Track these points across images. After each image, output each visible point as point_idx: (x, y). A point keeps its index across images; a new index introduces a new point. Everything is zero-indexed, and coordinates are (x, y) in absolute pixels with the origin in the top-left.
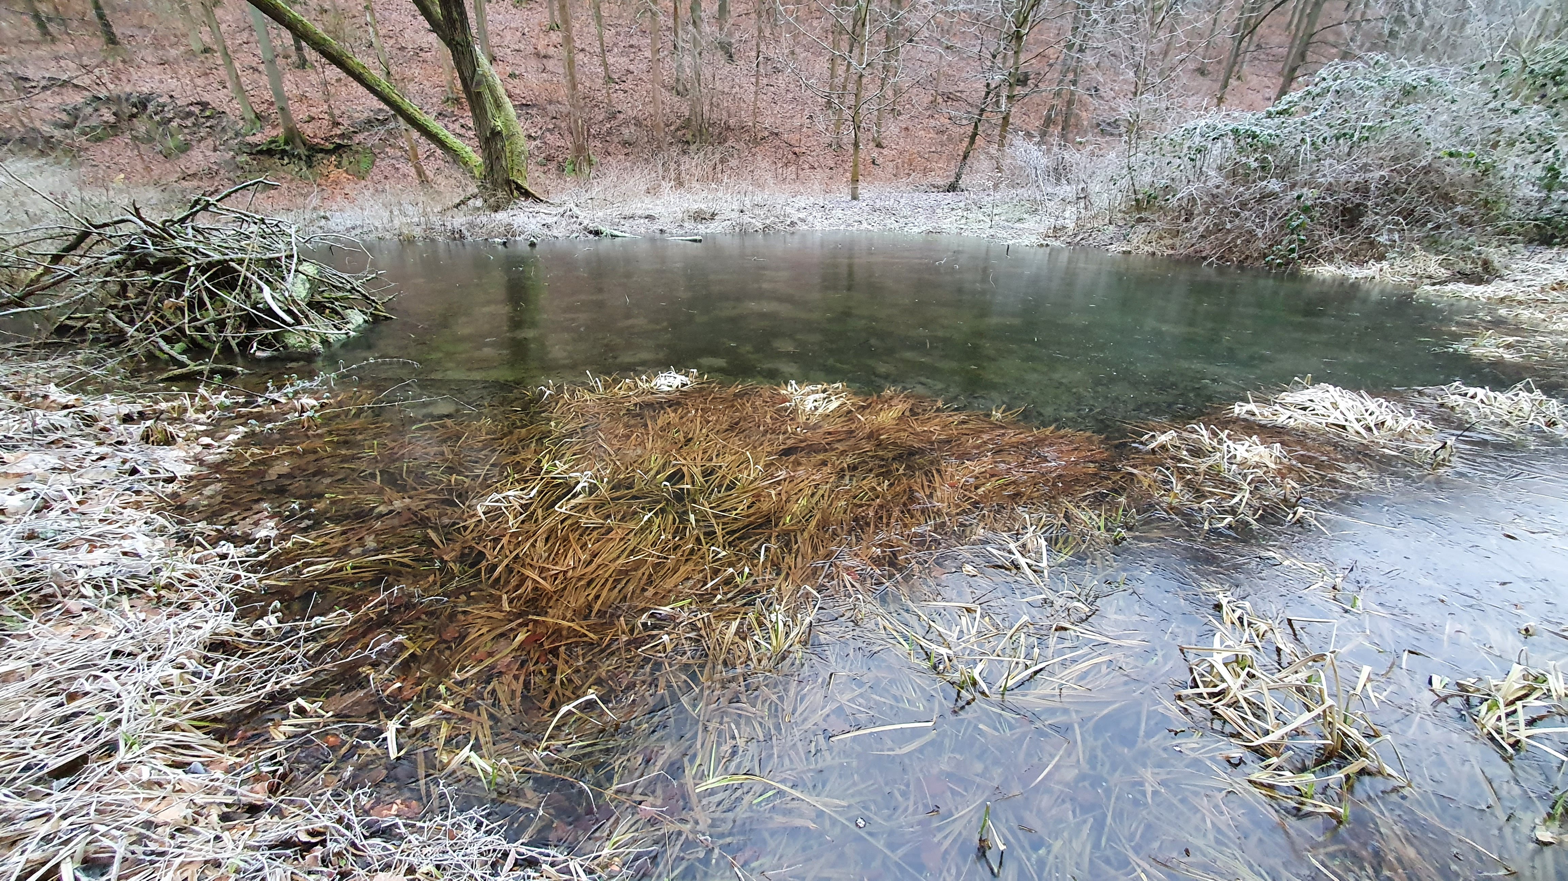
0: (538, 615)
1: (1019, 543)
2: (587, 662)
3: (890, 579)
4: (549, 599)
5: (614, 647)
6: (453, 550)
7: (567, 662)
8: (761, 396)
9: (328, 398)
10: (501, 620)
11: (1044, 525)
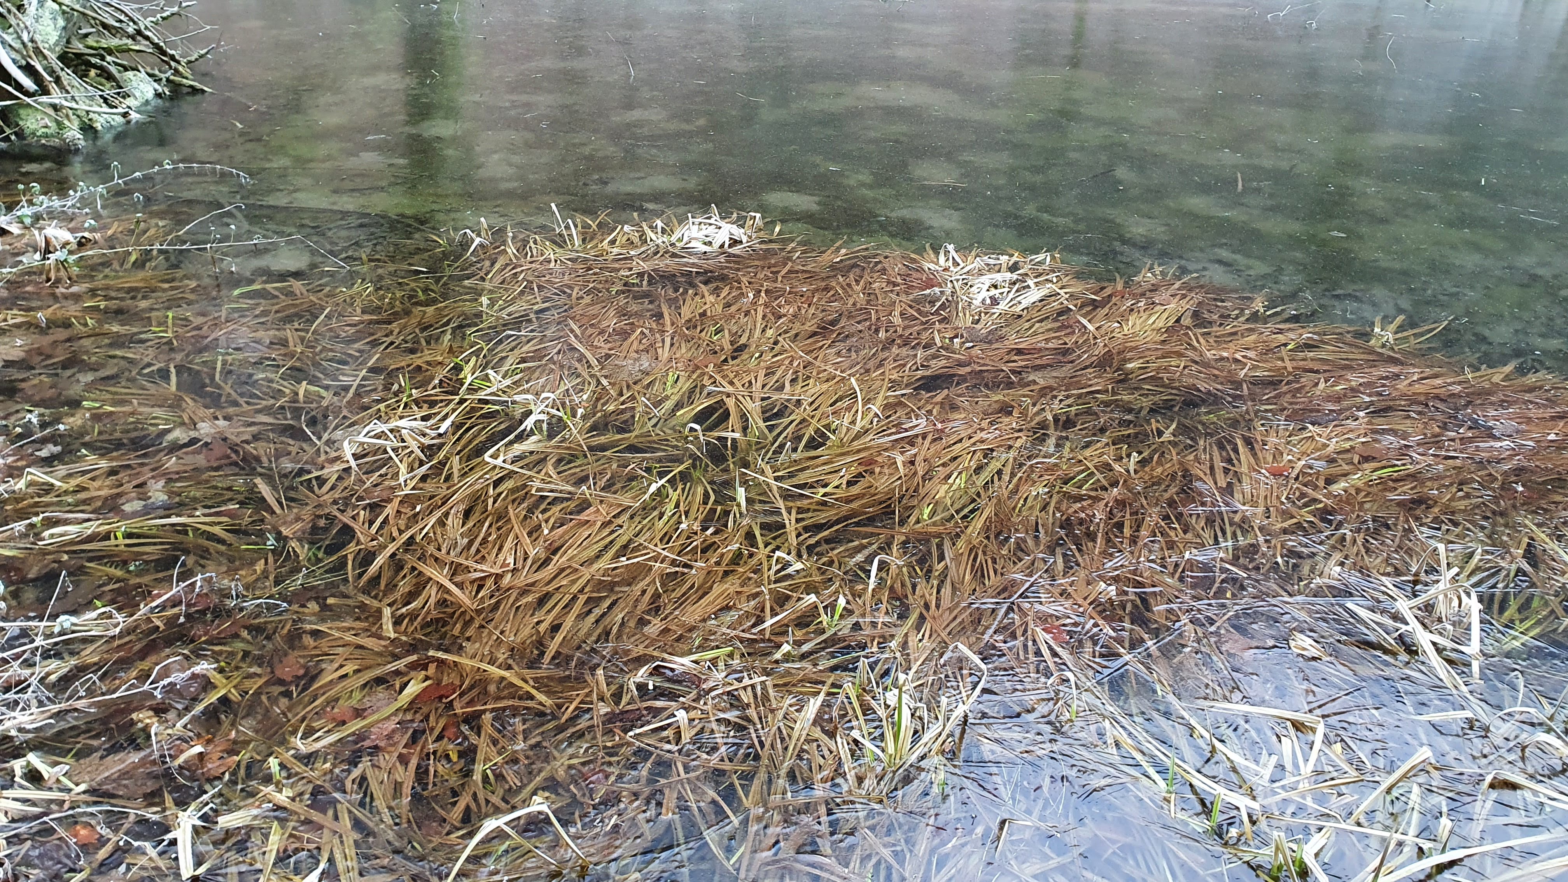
0: (446, 651)
1: (1419, 601)
2: (532, 747)
3: (1132, 647)
4: (467, 624)
5: (583, 723)
6: (298, 519)
7: (495, 742)
8: (884, 271)
9: (92, 230)
10: (380, 654)
11: (1477, 569)
